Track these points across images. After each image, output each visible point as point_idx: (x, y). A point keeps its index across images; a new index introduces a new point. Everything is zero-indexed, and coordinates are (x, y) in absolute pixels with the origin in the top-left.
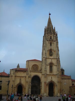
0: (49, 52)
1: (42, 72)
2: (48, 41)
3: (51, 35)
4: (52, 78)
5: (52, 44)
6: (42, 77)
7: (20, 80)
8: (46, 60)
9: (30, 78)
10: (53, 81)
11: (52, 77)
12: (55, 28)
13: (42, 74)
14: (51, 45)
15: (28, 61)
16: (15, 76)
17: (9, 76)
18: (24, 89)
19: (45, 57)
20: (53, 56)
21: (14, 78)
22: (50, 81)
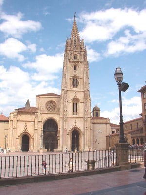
0: (72, 80)
1: (61, 113)
2: (70, 62)
3: (76, 53)
5: (77, 68)
6: (59, 121)
7: (26, 126)
8: (66, 93)
9: (41, 123)
10: (78, 127)
12: (82, 41)
13: (60, 117)
14: (75, 69)
15: (39, 95)
16: (17, 121)
17: (8, 121)
18: (31, 141)
19: (66, 89)
20: (78, 87)
21: (16, 124)
22: (74, 127)
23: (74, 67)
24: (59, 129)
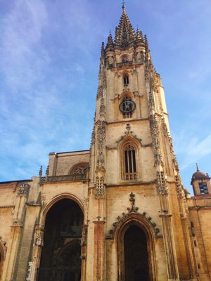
0: (118, 102)
1: (92, 178)
2: (112, 69)
3: (126, 52)
4: (133, 200)
6: (88, 200)
8: (104, 128)
9: (38, 209)
10: (140, 212)
11: (132, 195)
13: (89, 189)
19: (102, 119)
22: (127, 212)
23: (121, 78)
24: (85, 223)
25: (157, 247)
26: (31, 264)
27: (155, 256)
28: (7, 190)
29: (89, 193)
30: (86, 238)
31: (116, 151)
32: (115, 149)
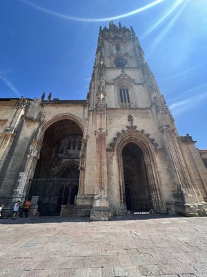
5: (122, 47)
10: (139, 129)
11: (130, 117)
23: (114, 47)
24: (85, 138)
25: (157, 160)
26: (21, 174)
27: (156, 167)
28: (6, 107)
29: (89, 115)
30: (85, 150)
31: (113, 86)
32: (113, 84)
